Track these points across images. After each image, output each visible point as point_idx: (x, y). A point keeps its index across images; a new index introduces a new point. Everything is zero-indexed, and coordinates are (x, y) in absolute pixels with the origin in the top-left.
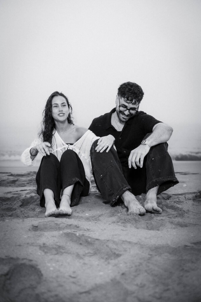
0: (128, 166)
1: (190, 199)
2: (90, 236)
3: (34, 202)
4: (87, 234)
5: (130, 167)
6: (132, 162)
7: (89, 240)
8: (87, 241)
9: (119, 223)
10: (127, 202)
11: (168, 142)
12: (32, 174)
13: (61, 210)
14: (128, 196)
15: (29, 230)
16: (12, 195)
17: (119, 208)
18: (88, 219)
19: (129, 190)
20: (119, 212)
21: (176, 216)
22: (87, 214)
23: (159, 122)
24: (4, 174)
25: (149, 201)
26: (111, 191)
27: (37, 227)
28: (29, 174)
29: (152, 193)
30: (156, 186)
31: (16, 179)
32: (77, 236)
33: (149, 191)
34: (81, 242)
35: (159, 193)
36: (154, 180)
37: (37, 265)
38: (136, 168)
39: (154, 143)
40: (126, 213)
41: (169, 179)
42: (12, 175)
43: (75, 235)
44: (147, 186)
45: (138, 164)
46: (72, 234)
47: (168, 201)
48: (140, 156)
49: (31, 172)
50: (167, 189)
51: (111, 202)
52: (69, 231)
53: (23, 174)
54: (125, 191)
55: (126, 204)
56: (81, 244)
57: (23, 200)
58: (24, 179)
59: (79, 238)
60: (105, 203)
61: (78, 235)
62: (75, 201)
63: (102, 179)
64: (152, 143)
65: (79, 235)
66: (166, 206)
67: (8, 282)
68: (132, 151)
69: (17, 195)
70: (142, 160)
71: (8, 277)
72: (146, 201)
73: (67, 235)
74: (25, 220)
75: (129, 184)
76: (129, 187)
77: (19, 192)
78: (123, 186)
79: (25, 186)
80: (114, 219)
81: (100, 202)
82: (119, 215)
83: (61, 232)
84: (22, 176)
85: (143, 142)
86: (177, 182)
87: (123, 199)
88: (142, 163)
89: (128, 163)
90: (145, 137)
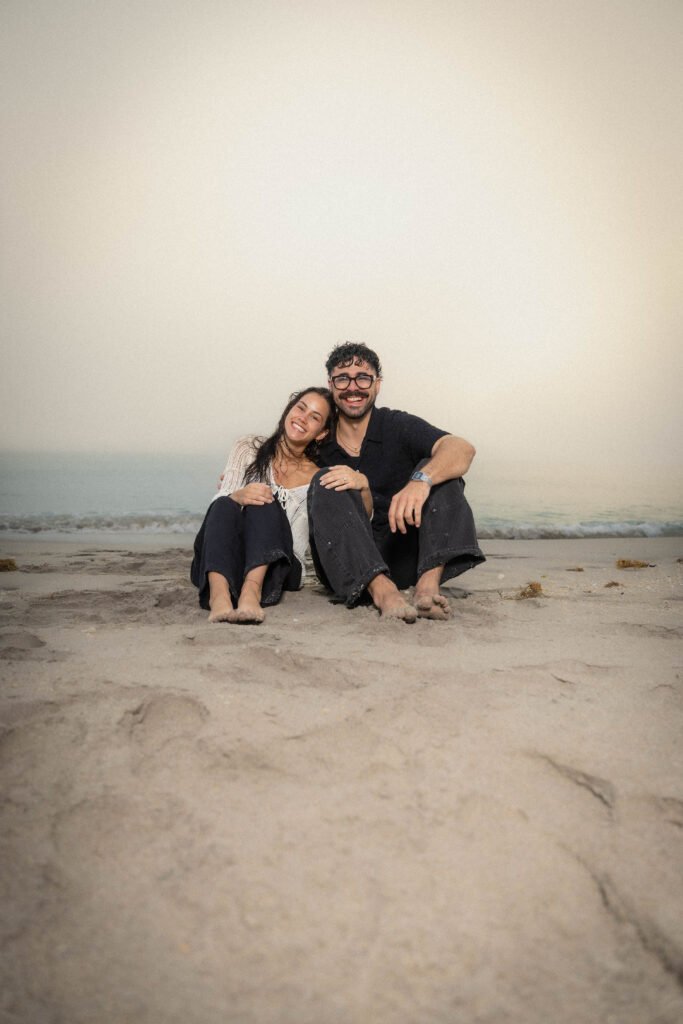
0: (389, 528)
1: (511, 599)
2: (304, 653)
3: (184, 600)
4: (295, 650)
5: (394, 530)
6: (396, 520)
7: (302, 661)
8: (296, 664)
9: (363, 635)
10: (379, 598)
11: (464, 477)
12: (174, 552)
13: (242, 613)
14: (383, 586)
15: (177, 643)
16: (134, 589)
17: (362, 609)
18: (298, 628)
19: (384, 572)
20: (362, 617)
21: (480, 625)
22: (295, 620)
23: (445, 433)
24: (112, 553)
25: (423, 594)
26: (349, 574)
27: (192, 639)
28: (168, 553)
29: (429, 580)
30: (439, 565)
31: (140, 561)
32: (275, 655)
33: (424, 575)
34: (285, 666)
35: (443, 579)
36: (435, 554)
37: (197, 697)
38: (404, 531)
39: (439, 480)
40: (376, 619)
41: (464, 551)
42: (130, 554)
43: (273, 651)
44: (420, 566)
45: (411, 522)
46: (266, 649)
47: (464, 601)
48: (414, 506)
49: (173, 549)
50: (461, 573)
51: (349, 598)
52: (260, 644)
53: (155, 552)
54: (376, 575)
55: (377, 601)
56: (284, 669)
57: (160, 595)
58: (158, 561)
59: (280, 658)
60: (335, 602)
61: (277, 651)
62: (270, 595)
63: (330, 550)
64: (434, 477)
65: (281, 652)
66: (459, 609)
67: (140, 726)
68: (396, 497)
69: (146, 588)
70: (418, 512)
71: (139, 717)
72: (417, 594)
73: (257, 651)
74: (167, 627)
75: (387, 563)
76: (385, 567)
77: (149, 583)
78: (372, 564)
79: (162, 574)
80: (350, 628)
81: (325, 600)
82: (362, 621)
83: (244, 646)
84: (154, 555)
85: (416, 475)
86: (481, 559)
87: (372, 591)
88: (418, 518)
89: (388, 522)
90: (418, 466)
